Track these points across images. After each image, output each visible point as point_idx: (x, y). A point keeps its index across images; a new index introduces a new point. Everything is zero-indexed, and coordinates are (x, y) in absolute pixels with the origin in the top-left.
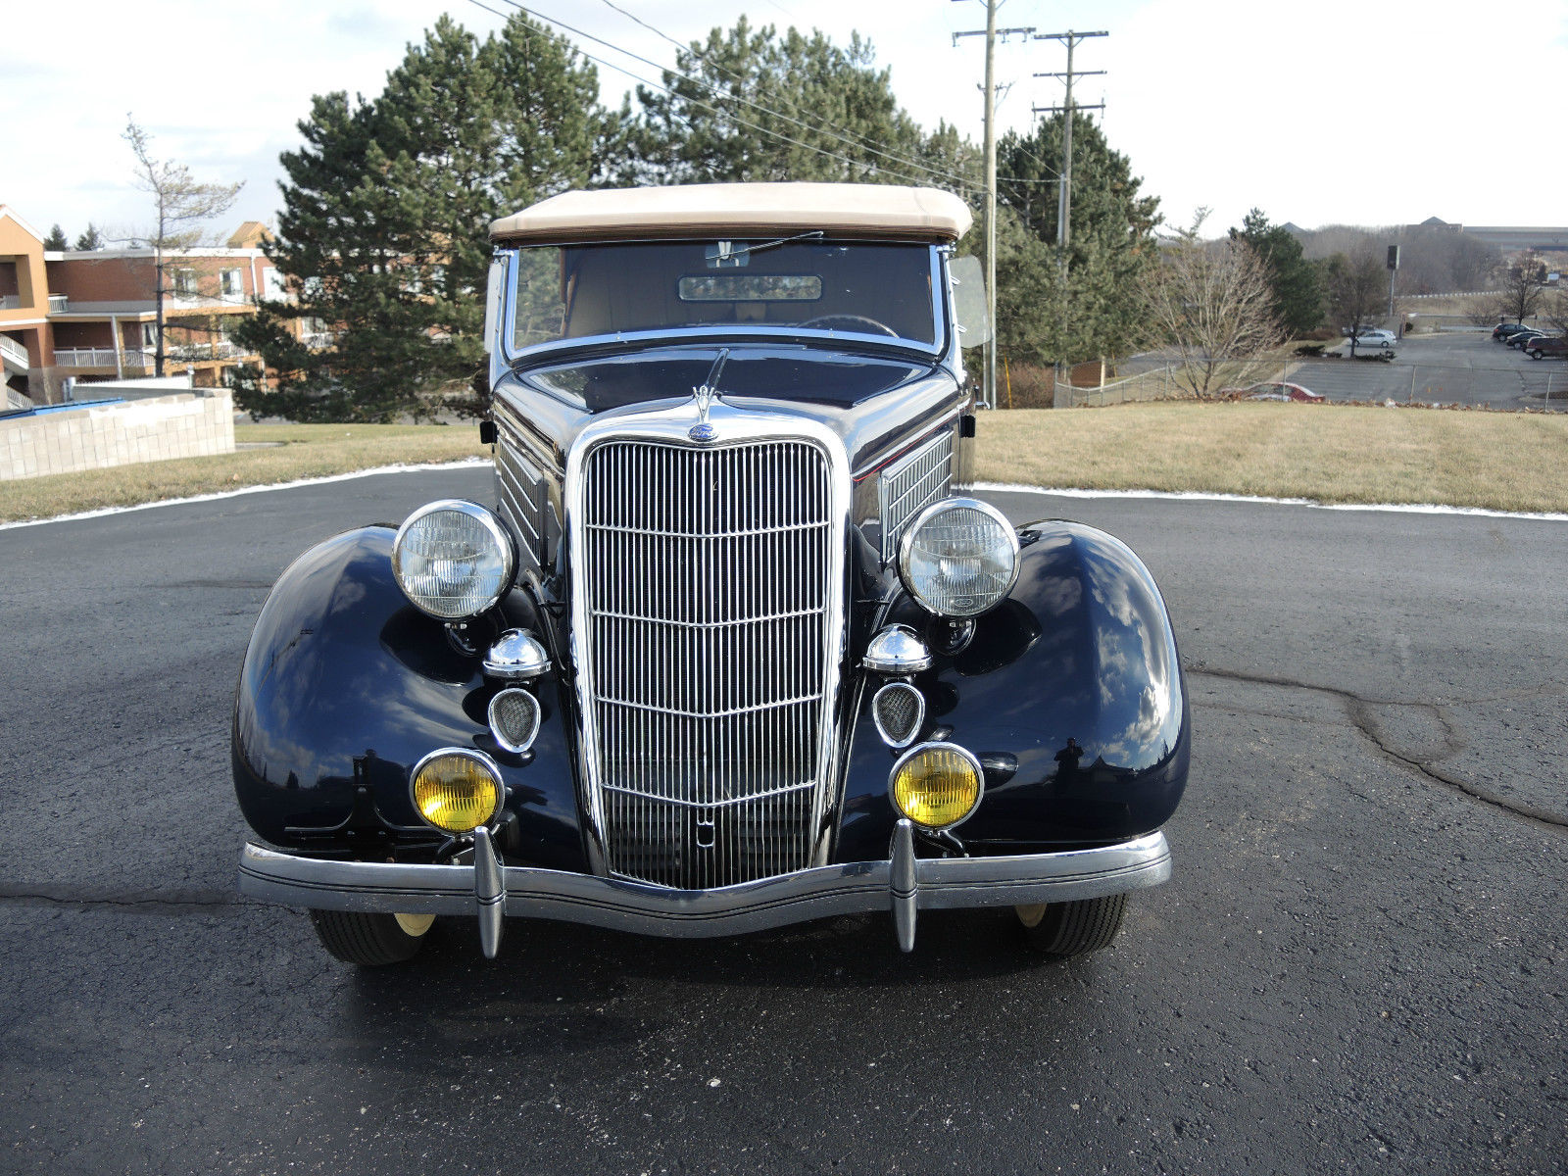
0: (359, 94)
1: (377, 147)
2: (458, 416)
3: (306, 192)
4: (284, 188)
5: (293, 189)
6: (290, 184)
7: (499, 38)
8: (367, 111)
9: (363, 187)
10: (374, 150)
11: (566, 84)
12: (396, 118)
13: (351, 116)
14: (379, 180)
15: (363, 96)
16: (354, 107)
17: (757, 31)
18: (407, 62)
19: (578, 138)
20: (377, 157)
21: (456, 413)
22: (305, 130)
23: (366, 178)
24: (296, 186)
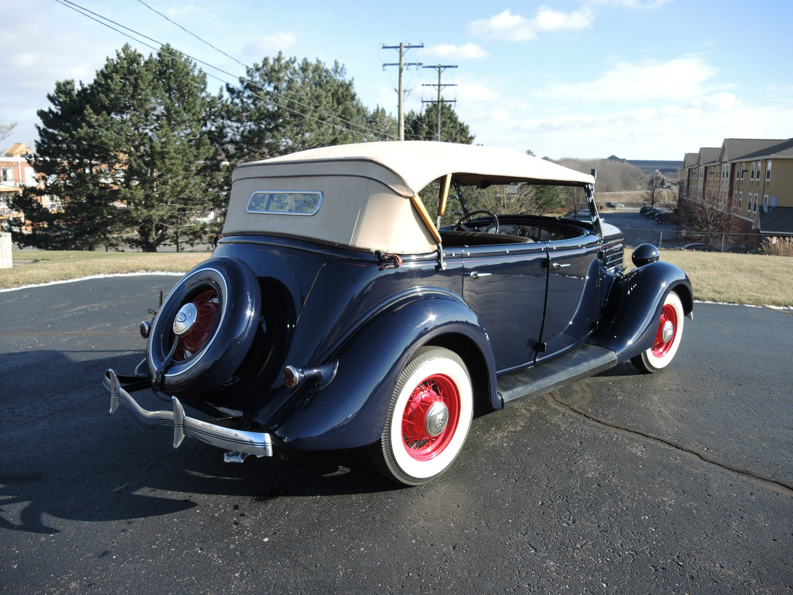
0: (81, 82)
1: (89, 109)
2: (130, 246)
3: (51, 130)
4: (39, 128)
5: (44, 129)
6: (42, 126)
7: (155, 56)
8: (84, 90)
9: (82, 129)
10: (88, 110)
11: (190, 81)
12: (101, 94)
13: (76, 92)
14: (90, 126)
15: (83, 82)
16: (78, 87)
17: (287, 59)
18: (107, 67)
19: (196, 109)
20: (90, 114)
21: (129, 245)
22: (51, 99)
23: (84, 124)
24: (46, 127)
